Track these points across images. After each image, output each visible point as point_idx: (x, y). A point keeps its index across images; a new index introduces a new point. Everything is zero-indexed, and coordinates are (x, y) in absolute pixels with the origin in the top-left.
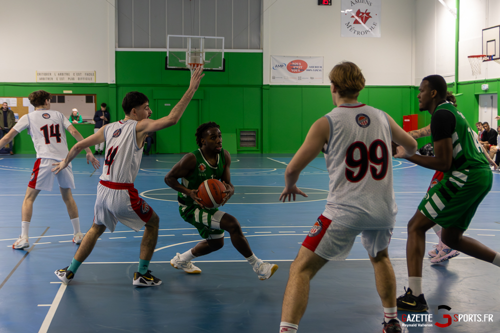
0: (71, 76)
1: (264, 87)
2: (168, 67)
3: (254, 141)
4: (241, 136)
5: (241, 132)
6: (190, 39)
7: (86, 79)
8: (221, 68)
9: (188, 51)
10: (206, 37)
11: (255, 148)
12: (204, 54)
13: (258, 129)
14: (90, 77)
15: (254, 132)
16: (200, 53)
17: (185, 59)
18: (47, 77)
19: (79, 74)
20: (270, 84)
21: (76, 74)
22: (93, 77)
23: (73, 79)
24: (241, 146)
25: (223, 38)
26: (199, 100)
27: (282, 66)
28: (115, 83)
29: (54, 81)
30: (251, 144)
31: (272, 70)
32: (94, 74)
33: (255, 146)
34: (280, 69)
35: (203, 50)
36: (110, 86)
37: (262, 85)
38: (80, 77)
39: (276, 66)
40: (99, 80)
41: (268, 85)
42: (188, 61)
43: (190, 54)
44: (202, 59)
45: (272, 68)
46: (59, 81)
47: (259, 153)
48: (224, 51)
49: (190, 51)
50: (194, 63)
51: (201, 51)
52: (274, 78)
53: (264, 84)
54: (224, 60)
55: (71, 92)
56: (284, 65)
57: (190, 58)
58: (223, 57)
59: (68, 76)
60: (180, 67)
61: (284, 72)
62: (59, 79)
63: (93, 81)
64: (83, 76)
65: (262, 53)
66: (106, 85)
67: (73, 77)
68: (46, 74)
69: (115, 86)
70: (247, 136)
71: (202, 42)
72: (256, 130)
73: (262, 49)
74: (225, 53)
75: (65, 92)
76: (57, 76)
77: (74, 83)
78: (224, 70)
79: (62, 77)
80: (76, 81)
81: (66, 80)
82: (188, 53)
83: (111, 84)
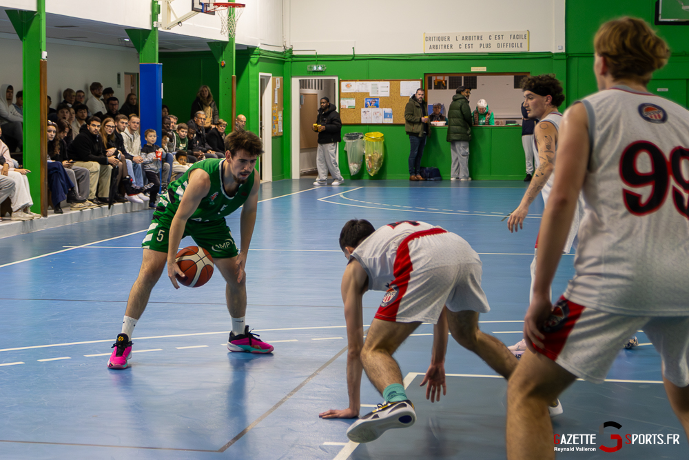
0: (485, 41)
2: (661, 19)
7: (512, 45)
14: (519, 41)
18: (443, 43)
19: (499, 37)
21: (493, 38)
22: (525, 42)
23: (489, 46)
28: (564, 51)
29: (455, 50)
32: (527, 36)
36: (555, 57)
38: (500, 42)
40: (536, 47)
46: (463, 50)
55: (484, 69)
59: (480, 42)
62: (463, 46)
63: (524, 49)
64: (506, 40)
66: (548, 56)
67: (489, 42)
68: (440, 39)
69: (564, 57)
75: (474, 69)
76: (460, 41)
77: (490, 54)
79: (468, 42)
80: (494, 49)
81: (476, 48)
83: (557, 54)
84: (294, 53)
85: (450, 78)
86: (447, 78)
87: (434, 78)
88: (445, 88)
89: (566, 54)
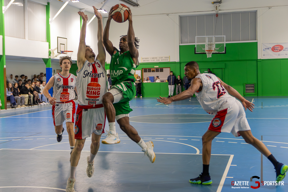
0: (158, 59)
1: (258, 60)
2: (196, 53)
3: (254, 90)
4: (246, 87)
5: (246, 85)
6: (207, 38)
7: (165, 60)
8: (224, 52)
9: (206, 43)
10: (216, 36)
11: (254, 94)
12: (215, 45)
13: (255, 83)
14: (167, 59)
15: (254, 85)
16: (212, 44)
17: (205, 48)
18: (147, 60)
19: (162, 58)
20: (262, 59)
21: (160, 58)
22: (169, 59)
23: (159, 60)
24: (246, 92)
25: (225, 36)
26: (222, 68)
27: (268, 49)
29: (150, 61)
30: (252, 91)
31: (263, 51)
32: (169, 57)
33: (254, 92)
34: (267, 50)
35: (214, 43)
37: (257, 59)
38: (162, 59)
39: (265, 49)
40: (172, 60)
41: (261, 59)
42: (206, 49)
43: (207, 45)
44: (213, 48)
45: (263, 50)
46: (152, 62)
47: (256, 96)
48: (225, 43)
49: (207, 44)
50: (209, 50)
51: (213, 44)
52: (264, 55)
53: (259, 58)
54: (225, 47)
55: (158, 67)
56: (270, 48)
57: (207, 47)
58: (225, 46)
59: (157, 59)
60: (202, 53)
61: (270, 52)
62: (152, 60)
63: (168, 61)
64: (164, 58)
65: (257, 42)
66: (175, 63)
67: (159, 59)
68: (146, 58)
69: (179, 63)
70: (249, 87)
71: (214, 39)
72: (254, 84)
73: (257, 40)
74: (226, 44)
75: (155, 67)
76: (151, 59)
78: (225, 53)
79: (153, 59)
80: (160, 61)
81: (156, 61)
82: (206, 45)
83: (177, 62)
84: (107, 63)
85: (156, 69)
86: (155, 69)
87: (152, 69)
88: (155, 72)
89: (180, 62)
